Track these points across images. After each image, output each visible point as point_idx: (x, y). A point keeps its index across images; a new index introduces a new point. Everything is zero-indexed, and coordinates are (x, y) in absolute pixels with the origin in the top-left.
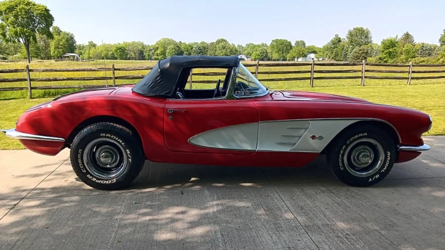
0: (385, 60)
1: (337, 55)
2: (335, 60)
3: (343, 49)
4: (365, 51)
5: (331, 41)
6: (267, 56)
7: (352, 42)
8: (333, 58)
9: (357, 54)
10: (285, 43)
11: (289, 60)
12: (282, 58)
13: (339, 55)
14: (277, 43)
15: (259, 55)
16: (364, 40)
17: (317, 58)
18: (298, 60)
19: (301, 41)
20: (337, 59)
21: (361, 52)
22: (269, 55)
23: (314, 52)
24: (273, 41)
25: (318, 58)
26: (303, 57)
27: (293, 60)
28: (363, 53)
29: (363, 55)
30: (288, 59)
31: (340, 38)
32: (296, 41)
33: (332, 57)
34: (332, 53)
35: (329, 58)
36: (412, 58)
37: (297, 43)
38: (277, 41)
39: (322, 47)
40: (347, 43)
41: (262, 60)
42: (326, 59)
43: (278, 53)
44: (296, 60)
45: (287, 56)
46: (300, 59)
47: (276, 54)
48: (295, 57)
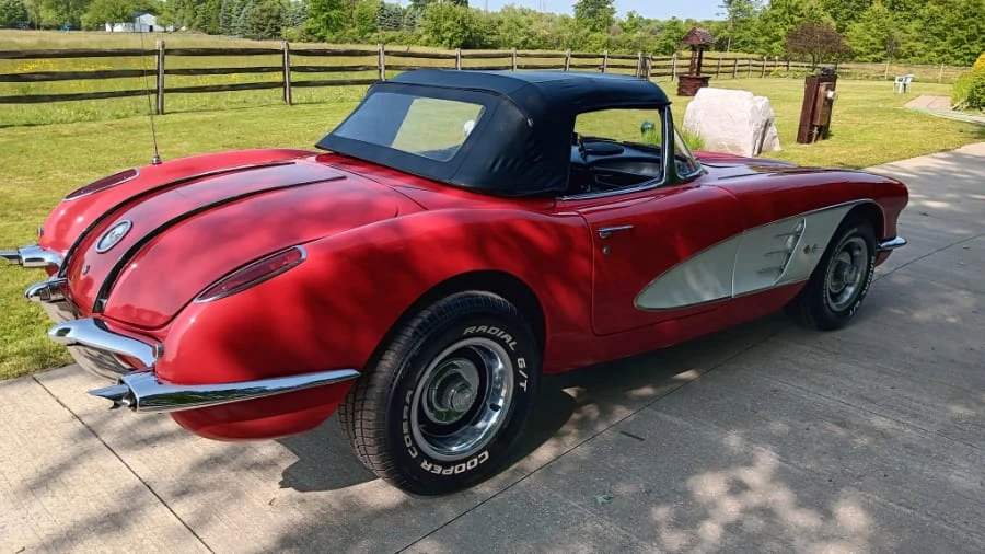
0: (319, 34)
1: (207, 20)
2: (205, 30)
3: (220, 7)
4: (274, 14)
6: (24, 17)
8: (199, 26)
9: (257, 20)
11: (89, 29)
12: (68, 23)
13: (213, 21)
17: (161, 25)
18: (116, 29)
20: (210, 29)
21: (265, 15)
22: (31, 12)
23: (152, 11)
25: (164, 26)
26: (126, 21)
27: (98, 29)
28: (270, 17)
29: (272, 21)
30: (83, 24)
33: (197, 23)
34: (196, 14)
35: (191, 25)
36: (371, 31)
41: (14, 26)
42: (183, 28)
43: (57, 10)
44: (108, 28)
45: (81, 18)
46: (119, 28)
47: (51, 10)
48: (104, 23)
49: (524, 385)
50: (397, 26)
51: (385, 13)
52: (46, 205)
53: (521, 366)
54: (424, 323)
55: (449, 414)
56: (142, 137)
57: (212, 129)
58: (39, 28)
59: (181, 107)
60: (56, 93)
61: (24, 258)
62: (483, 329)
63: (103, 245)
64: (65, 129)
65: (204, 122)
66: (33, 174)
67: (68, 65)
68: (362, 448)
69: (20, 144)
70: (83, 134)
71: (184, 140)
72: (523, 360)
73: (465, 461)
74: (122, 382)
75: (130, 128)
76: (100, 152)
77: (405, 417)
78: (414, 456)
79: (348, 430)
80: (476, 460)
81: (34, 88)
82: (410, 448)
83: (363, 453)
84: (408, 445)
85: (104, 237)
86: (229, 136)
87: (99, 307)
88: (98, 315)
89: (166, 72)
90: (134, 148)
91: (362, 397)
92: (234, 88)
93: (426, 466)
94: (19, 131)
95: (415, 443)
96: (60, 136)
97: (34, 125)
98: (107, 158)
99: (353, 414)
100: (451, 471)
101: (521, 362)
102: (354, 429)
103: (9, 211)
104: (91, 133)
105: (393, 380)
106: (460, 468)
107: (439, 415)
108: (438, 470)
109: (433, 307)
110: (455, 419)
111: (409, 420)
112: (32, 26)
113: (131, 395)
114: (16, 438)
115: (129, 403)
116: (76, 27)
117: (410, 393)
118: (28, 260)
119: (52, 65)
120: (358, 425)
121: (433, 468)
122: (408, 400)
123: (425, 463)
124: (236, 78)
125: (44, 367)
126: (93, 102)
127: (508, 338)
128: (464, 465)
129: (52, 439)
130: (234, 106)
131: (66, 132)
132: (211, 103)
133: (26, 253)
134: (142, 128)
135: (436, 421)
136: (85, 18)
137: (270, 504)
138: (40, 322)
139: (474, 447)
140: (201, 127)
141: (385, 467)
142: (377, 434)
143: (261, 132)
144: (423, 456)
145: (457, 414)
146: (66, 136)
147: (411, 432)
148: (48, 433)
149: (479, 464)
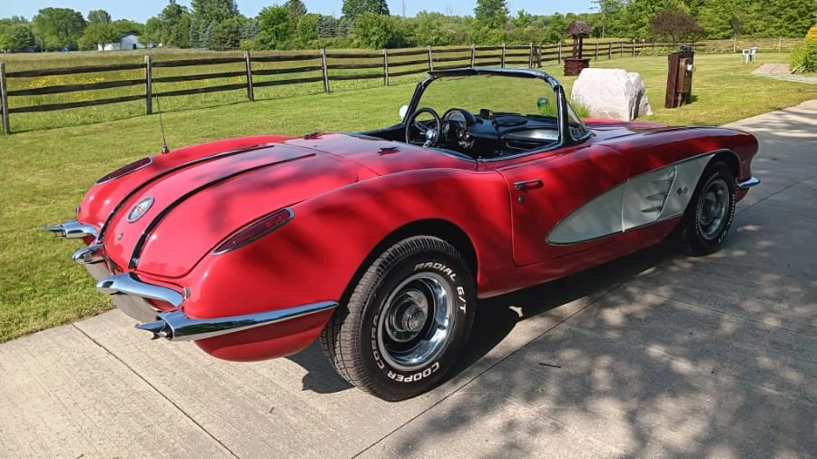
0: (270, 43)
1: (179, 37)
2: (178, 45)
3: (189, 26)
4: (234, 30)
5: (164, 12)
6: (32, 42)
7: (203, 12)
8: (173, 42)
9: (220, 35)
10: (69, 14)
11: (84, 49)
12: (67, 45)
13: (185, 37)
14: (51, 15)
15: (14, 41)
16: (224, 10)
17: (142, 43)
18: (106, 49)
19: (101, 11)
20: (182, 44)
21: (226, 30)
22: (38, 39)
23: (135, 33)
24: (41, 11)
25: (145, 44)
26: (114, 42)
27: (92, 48)
28: (230, 32)
29: (232, 35)
30: (80, 46)
31: (179, 6)
32: (91, 12)
33: (172, 39)
34: (170, 33)
35: (166, 42)
36: (312, 38)
37: (93, 15)
38: (50, 11)
39: (145, 23)
40: (195, 15)
41: (24, 50)
42: (160, 45)
43: (58, 36)
44: (100, 48)
45: (78, 41)
46: (109, 47)
47: (54, 36)
48: (97, 44)
49: (463, 308)
50: (333, 34)
51: (323, 23)
52: (65, 190)
53: (460, 293)
54: (384, 262)
55: (408, 334)
56: (136, 133)
57: (192, 125)
58: (44, 51)
59: (165, 108)
60: (65, 102)
61: (67, 231)
62: (430, 264)
63: (132, 217)
64: (75, 131)
65: (185, 119)
66: (52, 167)
67: (72, 80)
68: (341, 363)
69: (40, 144)
70: (90, 133)
71: (170, 134)
72: (461, 288)
73: (421, 370)
74: (159, 318)
75: (127, 127)
76: (104, 147)
77: (373, 337)
78: (381, 368)
79: (328, 350)
80: (429, 370)
81: (45, 99)
82: (379, 361)
83: (342, 366)
84: (377, 359)
85: (133, 211)
86: (206, 129)
87: (132, 265)
88: (132, 270)
89: (152, 81)
90: (131, 142)
91: (339, 322)
92: (207, 90)
93: (391, 375)
94: (38, 134)
95: (382, 358)
96: (71, 135)
97: (50, 128)
98: (110, 151)
99: (333, 336)
100: (410, 379)
101: (460, 290)
102: (334, 348)
103: (36, 198)
104: (95, 133)
105: (363, 308)
106: (418, 377)
107: (399, 335)
108: (401, 378)
109: (390, 250)
110: (413, 337)
111: (376, 339)
112: (38, 50)
113: (167, 328)
114: (66, 372)
115: (165, 334)
116: (73, 48)
117: (376, 317)
118: (69, 232)
119: (59, 81)
120: (337, 344)
121: (396, 377)
122: (375, 323)
123: (390, 373)
124: (208, 83)
125: (81, 317)
126: (95, 108)
127: (449, 271)
128: (420, 374)
129: (94, 371)
130: (208, 105)
131: (76, 133)
132: (190, 103)
133: (67, 227)
134: (135, 126)
135: (396, 340)
136: (81, 42)
137: (271, 412)
138: (72, 282)
139: (428, 358)
140: (183, 123)
141: (361, 377)
142: (353, 351)
143: (232, 124)
144: (389, 367)
145: (414, 333)
146: (75, 136)
147: (378, 349)
148: (90, 367)
149: (432, 373)
